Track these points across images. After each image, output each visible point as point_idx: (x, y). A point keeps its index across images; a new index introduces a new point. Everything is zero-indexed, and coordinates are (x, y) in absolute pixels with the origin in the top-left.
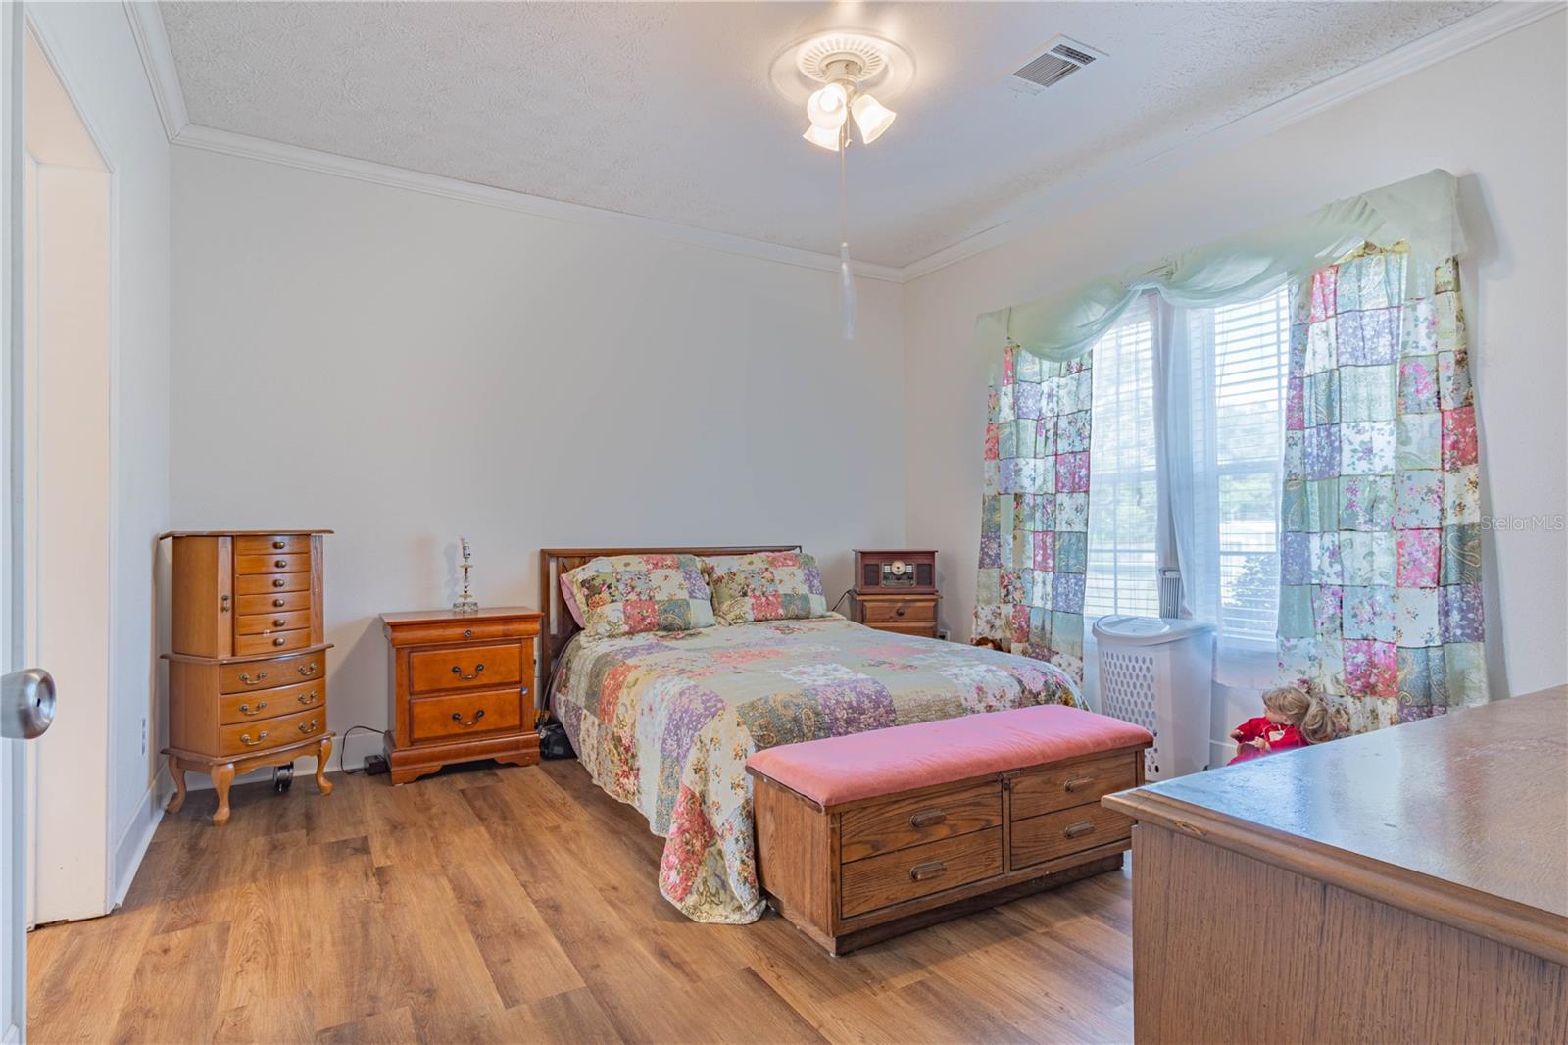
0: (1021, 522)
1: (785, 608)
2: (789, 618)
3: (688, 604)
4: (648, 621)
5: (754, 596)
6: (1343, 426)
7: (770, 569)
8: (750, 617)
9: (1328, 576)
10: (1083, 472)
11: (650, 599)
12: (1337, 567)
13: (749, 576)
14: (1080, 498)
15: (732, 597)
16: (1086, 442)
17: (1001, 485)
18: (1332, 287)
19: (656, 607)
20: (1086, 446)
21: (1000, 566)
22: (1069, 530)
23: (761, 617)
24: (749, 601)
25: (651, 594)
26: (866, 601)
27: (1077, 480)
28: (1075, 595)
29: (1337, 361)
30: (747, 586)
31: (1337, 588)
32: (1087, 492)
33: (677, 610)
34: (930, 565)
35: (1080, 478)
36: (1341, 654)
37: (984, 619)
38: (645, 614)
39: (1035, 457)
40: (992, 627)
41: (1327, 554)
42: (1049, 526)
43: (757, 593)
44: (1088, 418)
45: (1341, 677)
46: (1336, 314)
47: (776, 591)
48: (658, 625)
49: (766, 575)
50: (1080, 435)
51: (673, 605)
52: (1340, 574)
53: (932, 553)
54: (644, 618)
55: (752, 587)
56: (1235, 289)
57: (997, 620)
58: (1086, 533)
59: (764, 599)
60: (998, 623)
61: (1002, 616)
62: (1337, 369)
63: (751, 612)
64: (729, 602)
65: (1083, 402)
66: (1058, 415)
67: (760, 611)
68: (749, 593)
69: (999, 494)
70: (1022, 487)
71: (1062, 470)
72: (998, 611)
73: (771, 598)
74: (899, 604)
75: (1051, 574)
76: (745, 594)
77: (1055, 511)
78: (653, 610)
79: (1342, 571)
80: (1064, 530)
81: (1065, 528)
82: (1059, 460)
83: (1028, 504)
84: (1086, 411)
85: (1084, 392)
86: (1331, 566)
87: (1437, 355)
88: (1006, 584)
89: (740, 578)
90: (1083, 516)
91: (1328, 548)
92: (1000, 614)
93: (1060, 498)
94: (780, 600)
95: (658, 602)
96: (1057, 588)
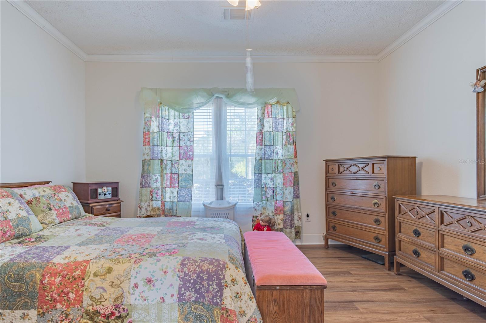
0: (162, 170)
1: (72, 214)
2: (73, 219)
3: (29, 219)
4: (9, 234)
5: (56, 210)
6: (274, 146)
7: (56, 194)
8: (57, 221)
9: (270, 185)
10: (191, 153)
11: (6, 219)
12: (272, 183)
13: (48, 199)
14: (190, 162)
15: (42, 211)
16: (192, 143)
17: (151, 156)
18: (271, 110)
19: (11, 224)
20: (192, 144)
21: (150, 187)
22: (186, 173)
23: (62, 221)
24: (54, 213)
25: (5, 216)
26: (93, 206)
27: (188, 156)
28: (188, 195)
29: (273, 129)
30: (50, 204)
31: (273, 188)
32: (192, 160)
33: (24, 224)
34: (117, 188)
35: (190, 155)
36: (273, 205)
37: (145, 208)
38: (6, 230)
39: (167, 146)
40: (147, 211)
41: (270, 179)
42: (176, 172)
43: (57, 208)
44: (192, 135)
45: (274, 211)
46: (272, 117)
47: (65, 205)
48: (14, 236)
49: (56, 197)
50: (189, 140)
51: (21, 221)
52: (273, 184)
53: (118, 183)
54: (5, 233)
55: (52, 204)
56: (248, 104)
57: (149, 208)
58: (192, 174)
59: (61, 210)
60: (149, 209)
61: (150, 206)
62: (273, 131)
63: (57, 218)
64: (42, 215)
65: (190, 129)
66: (180, 132)
67: (61, 217)
68: (53, 208)
69: (150, 159)
70: (163, 157)
71: (182, 152)
72: (149, 204)
73: (64, 210)
74: (107, 206)
75: (177, 189)
76: (50, 209)
77: (179, 166)
78: (10, 226)
79: (274, 184)
80: (183, 173)
81: (184, 172)
82: (180, 148)
83: (165, 163)
84: (192, 132)
85: (190, 125)
86: (271, 182)
87: (293, 132)
88: (152, 194)
89: (43, 200)
90: (191, 168)
91: (270, 178)
92: (149, 205)
93: (181, 162)
94: (68, 210)
95: (11, 220)
96: (180, 193)
